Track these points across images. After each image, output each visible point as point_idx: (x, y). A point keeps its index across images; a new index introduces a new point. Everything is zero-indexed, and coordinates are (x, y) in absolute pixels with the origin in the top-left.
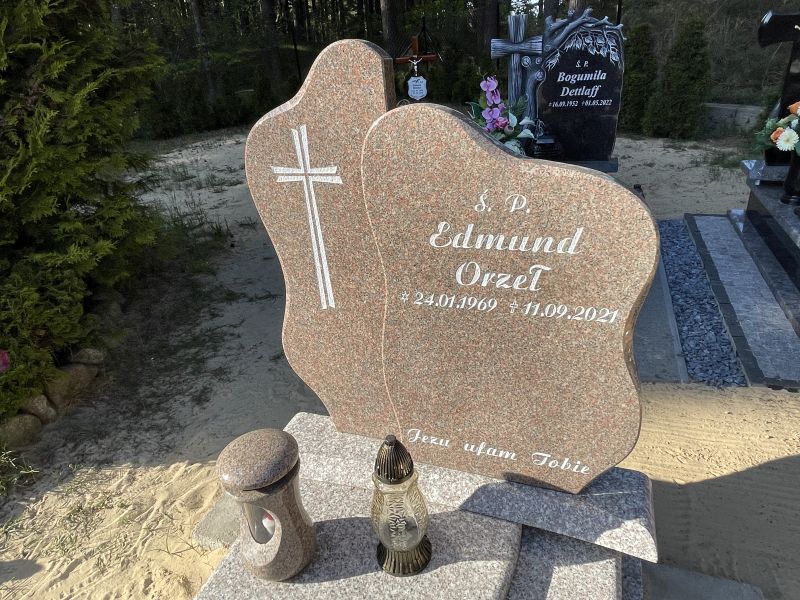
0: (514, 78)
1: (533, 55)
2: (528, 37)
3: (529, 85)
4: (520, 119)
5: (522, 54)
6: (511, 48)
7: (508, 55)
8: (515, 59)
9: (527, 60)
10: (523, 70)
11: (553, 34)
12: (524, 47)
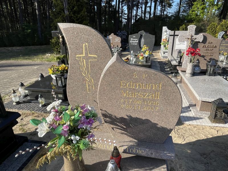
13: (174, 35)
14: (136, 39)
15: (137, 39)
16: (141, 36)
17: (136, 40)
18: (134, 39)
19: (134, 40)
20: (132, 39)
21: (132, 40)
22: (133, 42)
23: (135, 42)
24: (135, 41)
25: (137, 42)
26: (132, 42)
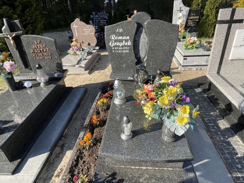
0: (94, 21)
1: (97, 18)
2: (95, 15)
3: (97, 22)
4: (95, 26)
5: (95, 17)
6: (94, 17)
7: (93, 17)
8: (94, 18)
9: (96, 18)
10: (96, 20)
11: (99, 15)
12: (95, 16)
13: (231, 22)
14: (124, 38)
15: (128, 38)
16: (139, 27)
17: (126, 41)
18: (120, 38)
19: (121, 41)
20: (113, 37)
21: (116, 41)
22: (119, 46)
23: (122, 46)
24: (124, 43)
25: (129, 43)
26: (116, 46)
